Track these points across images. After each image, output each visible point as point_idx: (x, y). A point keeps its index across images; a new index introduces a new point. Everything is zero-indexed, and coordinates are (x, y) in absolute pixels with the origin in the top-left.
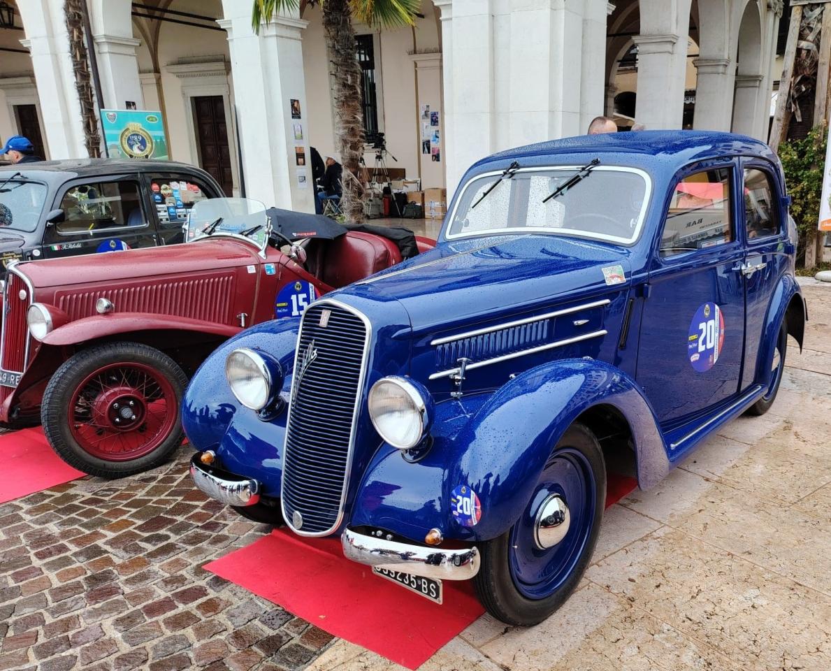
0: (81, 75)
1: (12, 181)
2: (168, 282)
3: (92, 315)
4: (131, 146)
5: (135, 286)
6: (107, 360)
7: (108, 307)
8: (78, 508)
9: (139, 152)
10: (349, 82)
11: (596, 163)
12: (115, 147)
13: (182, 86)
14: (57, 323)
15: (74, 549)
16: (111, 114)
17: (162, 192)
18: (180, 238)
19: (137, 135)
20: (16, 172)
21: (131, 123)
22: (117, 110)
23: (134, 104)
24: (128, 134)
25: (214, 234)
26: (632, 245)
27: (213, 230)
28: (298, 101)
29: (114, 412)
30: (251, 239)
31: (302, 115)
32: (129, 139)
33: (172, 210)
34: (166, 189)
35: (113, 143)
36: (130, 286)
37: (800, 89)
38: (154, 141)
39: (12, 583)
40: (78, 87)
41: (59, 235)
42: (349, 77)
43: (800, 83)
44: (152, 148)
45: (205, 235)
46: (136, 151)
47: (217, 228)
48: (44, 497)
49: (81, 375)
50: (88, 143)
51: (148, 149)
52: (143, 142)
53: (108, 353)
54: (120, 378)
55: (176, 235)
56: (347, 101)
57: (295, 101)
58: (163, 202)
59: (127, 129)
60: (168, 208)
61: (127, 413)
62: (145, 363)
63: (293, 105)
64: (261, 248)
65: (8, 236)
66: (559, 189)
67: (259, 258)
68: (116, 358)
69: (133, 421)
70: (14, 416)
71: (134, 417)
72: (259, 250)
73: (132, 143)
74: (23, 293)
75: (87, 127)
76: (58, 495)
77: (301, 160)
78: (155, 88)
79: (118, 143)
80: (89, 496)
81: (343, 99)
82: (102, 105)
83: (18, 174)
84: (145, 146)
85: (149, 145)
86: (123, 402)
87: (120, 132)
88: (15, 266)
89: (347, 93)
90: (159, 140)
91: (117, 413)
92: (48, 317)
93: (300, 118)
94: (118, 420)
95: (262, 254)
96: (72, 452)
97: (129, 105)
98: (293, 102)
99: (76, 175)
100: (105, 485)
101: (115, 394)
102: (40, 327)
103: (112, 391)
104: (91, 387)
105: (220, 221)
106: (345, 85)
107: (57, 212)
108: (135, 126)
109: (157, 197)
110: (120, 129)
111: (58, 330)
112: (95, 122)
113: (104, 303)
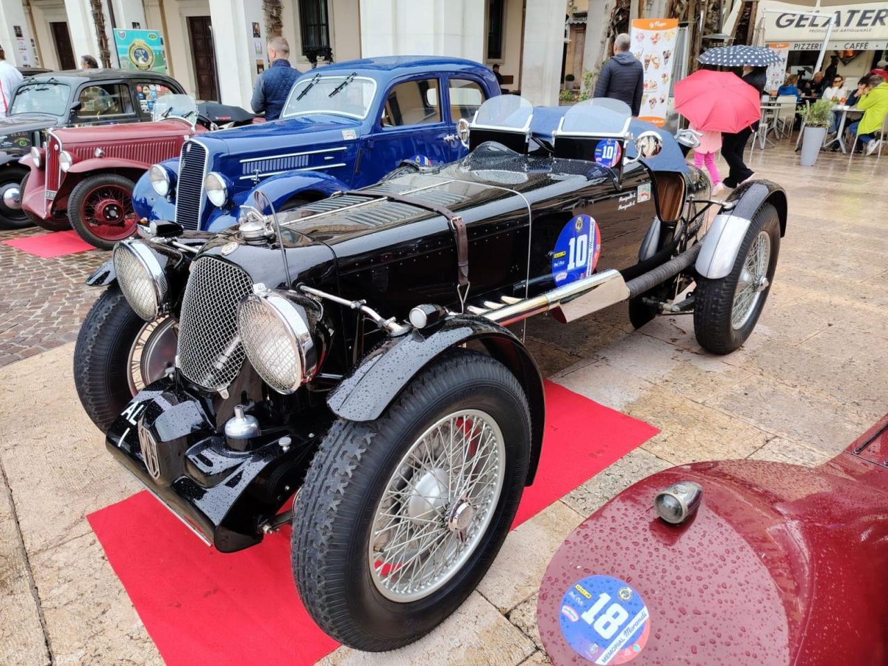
0: (96, 5)
1: (49, 83)
2: (137, 143)
3: (92, 158)
4: (137, 58)
5: (118, 145)
6: (102, 183)
7: (101, 154)
8: (87, 260)
9: (143, 63)
10: (274, 15)
11: (355, 74)
12: (124, 58)
13: (179, 8)
14: (75, 162)
15: (84, 272)
16: (121, 32)
17: (144, 92)
18: (150, 120)
19: (142, 49)
20: (51, 77)
21: (137, 40)
22: (125, 29)
23: (138, 24)
24: (134, 48)
25: (169, 117)
26: (364, 120)
27: (167, 115)
28: (258, 24)
29: (106, 213)
30: (188, 120)
31: (261, 35)
32: (135, 52)
33: (150, 104)
34: (146, 90)
35: (124, 55)
36: (116, 145)
37: (617, 19)
38: (154, 54)
39: (55, 282)
40: (94, 14)
41: (79, 119)
42: (275, 11)
43: (618, 14)
44: (153, 60)
45: (164, 118)
46: (141, 62)
47: (170, 113)
48: (71, 256)
49: (87, 190)
50: (102, 56)
51: (150, 60)
52: (146, 55)
53: (101, 179)
54: (109, 194)
55: (147, 117)
56: (273, 28)
57: (256, 23)
58: (145, 98)
59: (134, 45)
60: (148, 102)
61: (113, 213)
62: (122, 186)
63: (254, 27)
64: (193, 125)
65: (47, 118)
66: (337, 89)
67: (191, 131)
68: (107, 182)
69: (117, 219)
70: (54, 213)
71: (117, 216)
72: (190, 126)
73: (137, 55)
74: (56, 147)
75: (101, 44)
76: (78, 256)
77: (261, 70)
78: (158, 10)
79: (127, 55)
80: (94, 256)
81: (271, 26)
82: (114, 25)
83: (53, 79)
84: (147, 58)
85: (150, 57)
86: (111, 207)
87: (128, 47)
88: (52, 131)
89: (274, 22)
90: (158, 53)
91: (108, 213)
92: (70, 159)
93: (259, 36)
94: (108, 217)
95: (193, 129)
96: (84, 232)
97: (135, 25)
98: (254, 24)
99: (88, 79)
100: (103, 252)
101: (106, 202)
102: (66, 165)
103: (105, 201)
104: (93, 197)
105: (171, 109)
106: (272, 17)
107: (76, 103)
108: (140, 42)
109: (141, 95)
110: (129, 44)
111: (76, 165)
112: (106, 40)
113: (99, 152)
